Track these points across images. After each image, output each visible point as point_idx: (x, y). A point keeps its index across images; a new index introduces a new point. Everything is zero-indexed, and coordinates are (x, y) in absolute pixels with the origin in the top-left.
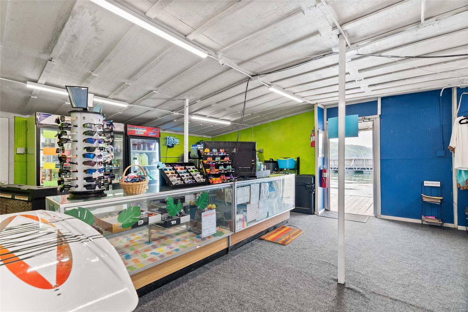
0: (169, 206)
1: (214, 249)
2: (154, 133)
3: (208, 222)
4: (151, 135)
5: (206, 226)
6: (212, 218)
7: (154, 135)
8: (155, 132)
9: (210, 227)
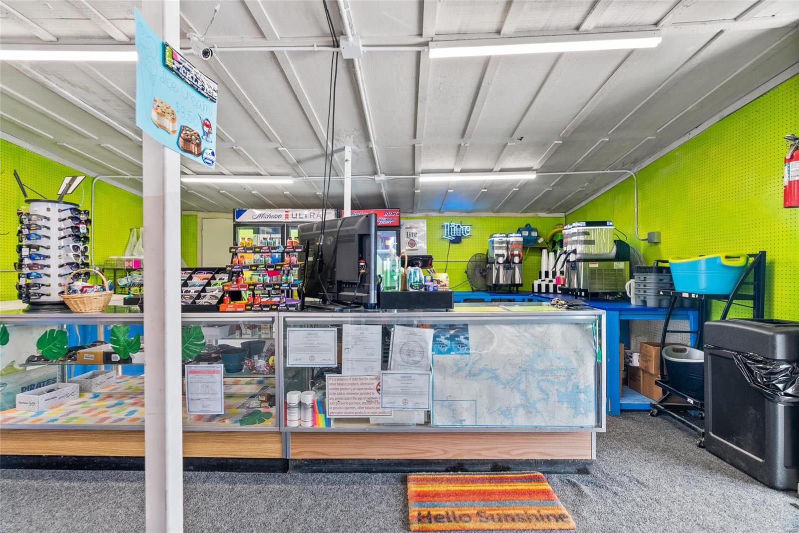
0: (115, 338)
1: (241, 447)
2: (388, 218)
3: (202, 387)
4: (383, 222)
5: (197, 394)
6: (212, 380)
7: (388, 222)
8: (391, 217)
9: (206, 398)
